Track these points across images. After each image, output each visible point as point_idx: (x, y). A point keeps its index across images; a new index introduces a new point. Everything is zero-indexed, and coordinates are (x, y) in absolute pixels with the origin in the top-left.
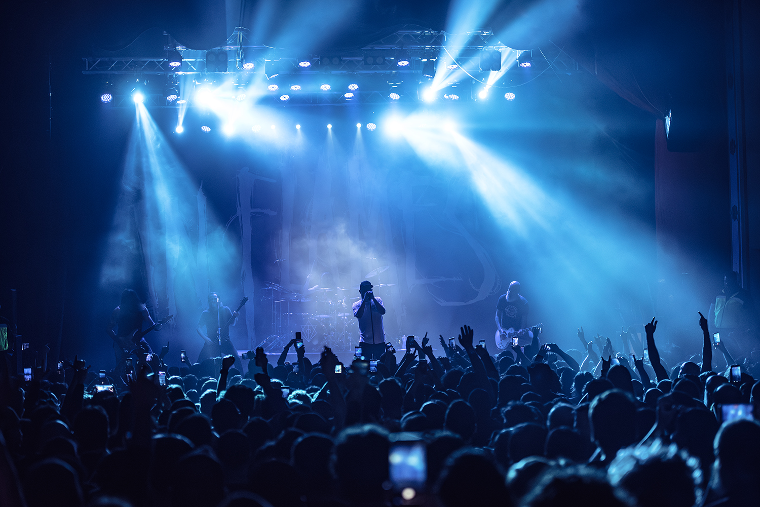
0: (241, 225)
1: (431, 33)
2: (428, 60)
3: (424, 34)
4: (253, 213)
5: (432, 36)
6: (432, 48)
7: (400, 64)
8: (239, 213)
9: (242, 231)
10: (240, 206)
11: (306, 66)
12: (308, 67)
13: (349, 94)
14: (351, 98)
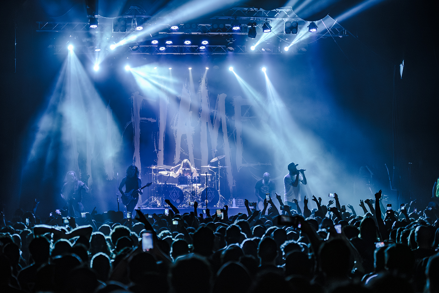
0: (134, 127)
1: (254, 9)
2: (252, 26)
3: (250, 10)
4: (142, 120)
5: (255, 11)
6: (254, 19)
7: (234, 28)
8: (132, 120)
9: (134, 132)
10: (133, 116)
11: (175, 29)
12: (177, 30)
13: (202, 47)
14: (204, 49)
